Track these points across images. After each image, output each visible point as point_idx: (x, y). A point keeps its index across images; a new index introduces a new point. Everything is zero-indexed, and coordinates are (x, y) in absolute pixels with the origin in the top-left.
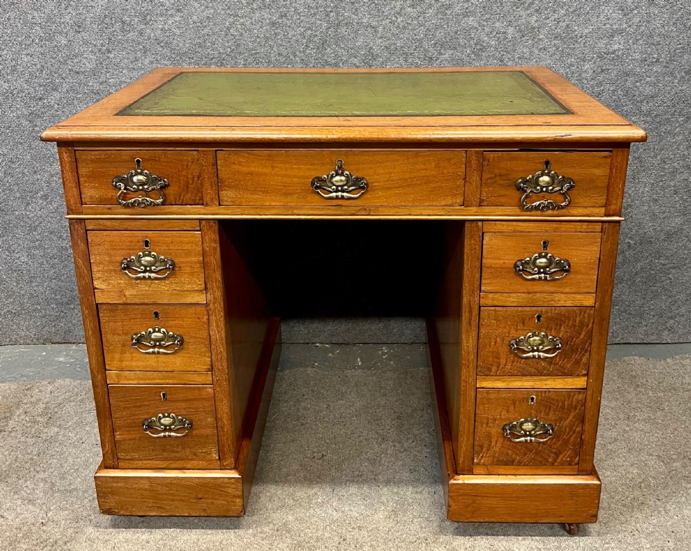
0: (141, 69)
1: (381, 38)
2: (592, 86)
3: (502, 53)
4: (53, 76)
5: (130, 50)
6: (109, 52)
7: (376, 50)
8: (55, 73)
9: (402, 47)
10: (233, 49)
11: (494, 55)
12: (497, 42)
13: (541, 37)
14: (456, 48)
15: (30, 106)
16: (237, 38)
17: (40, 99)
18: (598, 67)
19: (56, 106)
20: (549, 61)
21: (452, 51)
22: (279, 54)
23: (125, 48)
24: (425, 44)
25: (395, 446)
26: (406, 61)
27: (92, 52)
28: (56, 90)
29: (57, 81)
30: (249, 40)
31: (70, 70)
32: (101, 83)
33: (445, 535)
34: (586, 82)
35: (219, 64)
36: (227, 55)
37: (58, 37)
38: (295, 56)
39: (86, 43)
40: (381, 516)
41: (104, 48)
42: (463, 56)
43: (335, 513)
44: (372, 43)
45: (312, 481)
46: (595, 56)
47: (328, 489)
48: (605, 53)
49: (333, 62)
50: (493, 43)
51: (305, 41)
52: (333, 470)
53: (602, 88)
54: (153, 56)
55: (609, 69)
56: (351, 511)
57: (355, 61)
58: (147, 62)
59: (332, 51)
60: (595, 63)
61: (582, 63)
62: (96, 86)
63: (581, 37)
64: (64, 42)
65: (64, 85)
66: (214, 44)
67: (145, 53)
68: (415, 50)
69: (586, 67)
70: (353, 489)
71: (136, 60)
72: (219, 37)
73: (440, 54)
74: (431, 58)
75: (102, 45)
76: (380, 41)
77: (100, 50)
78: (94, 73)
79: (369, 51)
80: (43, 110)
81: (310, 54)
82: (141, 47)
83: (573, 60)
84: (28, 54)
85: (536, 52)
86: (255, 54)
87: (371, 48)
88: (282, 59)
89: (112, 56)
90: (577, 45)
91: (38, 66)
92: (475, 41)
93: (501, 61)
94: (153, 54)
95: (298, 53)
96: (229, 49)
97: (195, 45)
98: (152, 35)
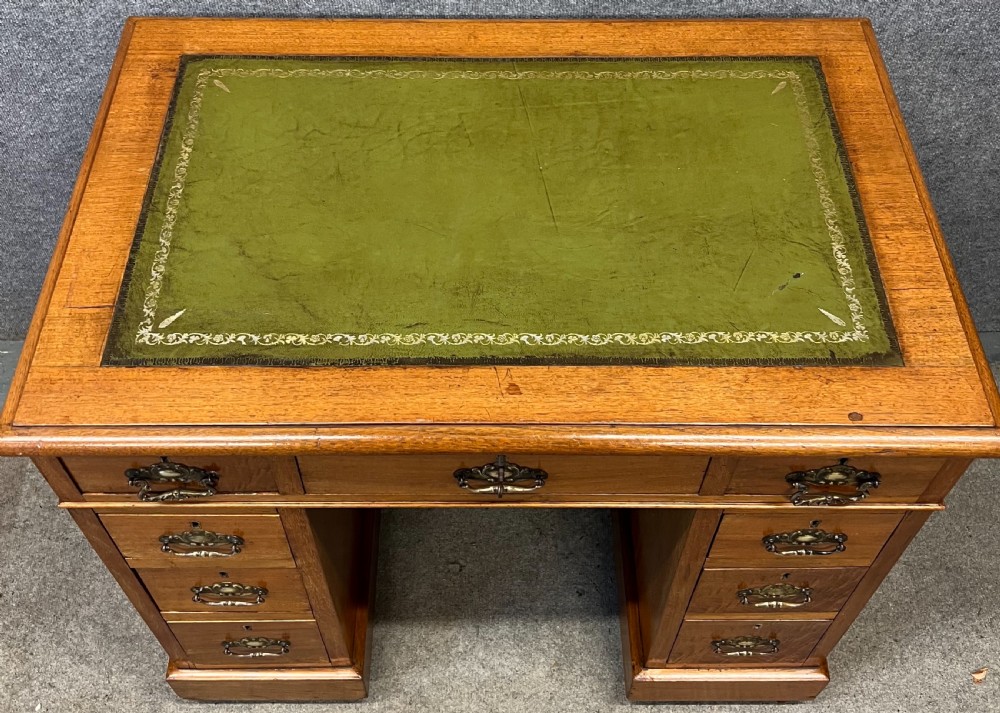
25: (556, 547)
33: (622, 704)
40: (541, 674)
43: (482, 671)
45: (449, 615)
47: (471, 629)
52: (476, 594)
56: (503, 666)
70: (504, 628)
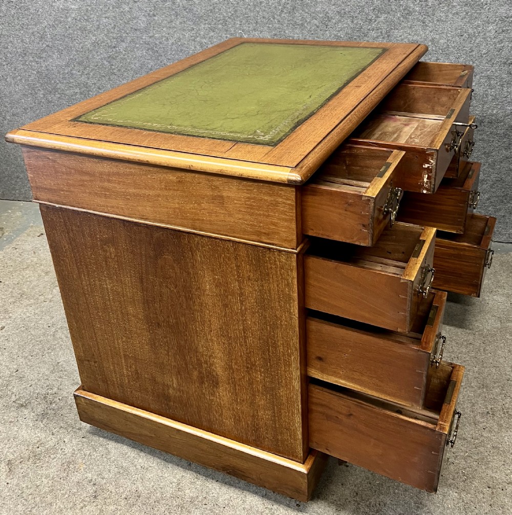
0: (174, 27)
1: (334, 5)
2: (495, 43)
3: (424, 16)
4: (121, 32)
5: (167, 14)
6: (155, 16)
7: (330, 14)
8: (123, 30)
9: (350, 12)
10: (233, 14)
11: (418, 18)
12: (420, 8)
13: (455, 4)
14: (389, 13)
15: (108, 52)
16: (235, 5)
17: (114, 47)
18: (500, 28)
19: (124, 52)
20: (461, 23)
21: (386, 15)
22: (263, 17)
23: (164, 13)
24: (366, 10)
26: (352, 22)
27: (144, 15)
28: (123, 41)
29: (124, 35)
30: (243, 7)
31: (131, 28)
32: (151, 37)
34: (489, 40)
35: (224, 24)
36: (229, 18)
37: (124, 6)
38: (274, 18)
39: (140, 9)
41: (152, 13)
42: (395, 18)
44: (327, 9)
46: (497, 19)
48: (505, 17)
49: (301, 22)
50: (417, 9)
51: (280, 7)
53: (502, 45)
54: (182, 19)
55: (508, 30)
57: (316, 22)
58: (178, 23)
59: (300, 15)
60: (497, 25)
61: (487, 25)
62: (148, 39)
63: (486, 4)
64: (127, 9)
65: (128, 38)
66: (220, 10)
67: (176, 16)
68: (359, 14)
69: (490, 28)
71: (172, 22)
72: (224, 5)
73: (378, 17)
74: (371, 20)
75: (150, 11)
76: (333, 7)
77: (149, 14)
78: (146, 30)
79: (325, 15)
80: (116, 55)
81: (284, 17)
82: (174, 12)
83: (479, 22)
84: (106, 17)
85: (450, 16)
86: (247, 17)
87: (327, 13)
88: (265, 21)
89: (156, 18)
90: (482, 11)
91: (113, 25)
92: (404, 7)
93: (423, 23)
94: (182, 17)
95: (276, 17)
96: (230, 14)
97: (208, 11)
98: (181, 4)
